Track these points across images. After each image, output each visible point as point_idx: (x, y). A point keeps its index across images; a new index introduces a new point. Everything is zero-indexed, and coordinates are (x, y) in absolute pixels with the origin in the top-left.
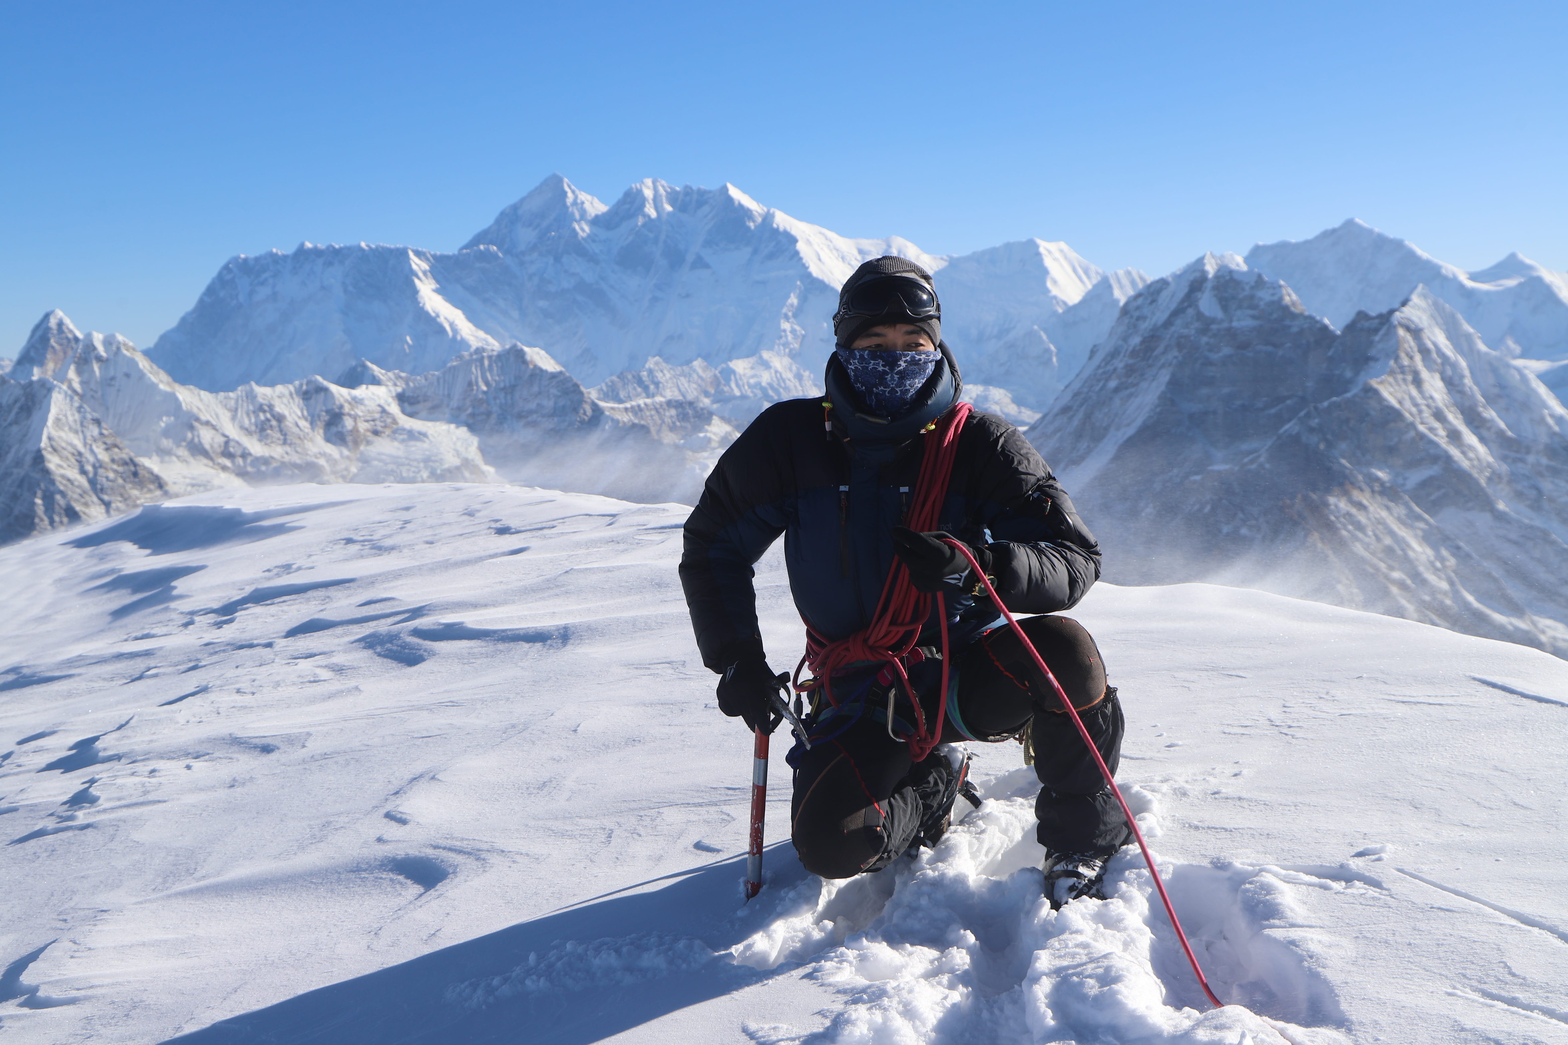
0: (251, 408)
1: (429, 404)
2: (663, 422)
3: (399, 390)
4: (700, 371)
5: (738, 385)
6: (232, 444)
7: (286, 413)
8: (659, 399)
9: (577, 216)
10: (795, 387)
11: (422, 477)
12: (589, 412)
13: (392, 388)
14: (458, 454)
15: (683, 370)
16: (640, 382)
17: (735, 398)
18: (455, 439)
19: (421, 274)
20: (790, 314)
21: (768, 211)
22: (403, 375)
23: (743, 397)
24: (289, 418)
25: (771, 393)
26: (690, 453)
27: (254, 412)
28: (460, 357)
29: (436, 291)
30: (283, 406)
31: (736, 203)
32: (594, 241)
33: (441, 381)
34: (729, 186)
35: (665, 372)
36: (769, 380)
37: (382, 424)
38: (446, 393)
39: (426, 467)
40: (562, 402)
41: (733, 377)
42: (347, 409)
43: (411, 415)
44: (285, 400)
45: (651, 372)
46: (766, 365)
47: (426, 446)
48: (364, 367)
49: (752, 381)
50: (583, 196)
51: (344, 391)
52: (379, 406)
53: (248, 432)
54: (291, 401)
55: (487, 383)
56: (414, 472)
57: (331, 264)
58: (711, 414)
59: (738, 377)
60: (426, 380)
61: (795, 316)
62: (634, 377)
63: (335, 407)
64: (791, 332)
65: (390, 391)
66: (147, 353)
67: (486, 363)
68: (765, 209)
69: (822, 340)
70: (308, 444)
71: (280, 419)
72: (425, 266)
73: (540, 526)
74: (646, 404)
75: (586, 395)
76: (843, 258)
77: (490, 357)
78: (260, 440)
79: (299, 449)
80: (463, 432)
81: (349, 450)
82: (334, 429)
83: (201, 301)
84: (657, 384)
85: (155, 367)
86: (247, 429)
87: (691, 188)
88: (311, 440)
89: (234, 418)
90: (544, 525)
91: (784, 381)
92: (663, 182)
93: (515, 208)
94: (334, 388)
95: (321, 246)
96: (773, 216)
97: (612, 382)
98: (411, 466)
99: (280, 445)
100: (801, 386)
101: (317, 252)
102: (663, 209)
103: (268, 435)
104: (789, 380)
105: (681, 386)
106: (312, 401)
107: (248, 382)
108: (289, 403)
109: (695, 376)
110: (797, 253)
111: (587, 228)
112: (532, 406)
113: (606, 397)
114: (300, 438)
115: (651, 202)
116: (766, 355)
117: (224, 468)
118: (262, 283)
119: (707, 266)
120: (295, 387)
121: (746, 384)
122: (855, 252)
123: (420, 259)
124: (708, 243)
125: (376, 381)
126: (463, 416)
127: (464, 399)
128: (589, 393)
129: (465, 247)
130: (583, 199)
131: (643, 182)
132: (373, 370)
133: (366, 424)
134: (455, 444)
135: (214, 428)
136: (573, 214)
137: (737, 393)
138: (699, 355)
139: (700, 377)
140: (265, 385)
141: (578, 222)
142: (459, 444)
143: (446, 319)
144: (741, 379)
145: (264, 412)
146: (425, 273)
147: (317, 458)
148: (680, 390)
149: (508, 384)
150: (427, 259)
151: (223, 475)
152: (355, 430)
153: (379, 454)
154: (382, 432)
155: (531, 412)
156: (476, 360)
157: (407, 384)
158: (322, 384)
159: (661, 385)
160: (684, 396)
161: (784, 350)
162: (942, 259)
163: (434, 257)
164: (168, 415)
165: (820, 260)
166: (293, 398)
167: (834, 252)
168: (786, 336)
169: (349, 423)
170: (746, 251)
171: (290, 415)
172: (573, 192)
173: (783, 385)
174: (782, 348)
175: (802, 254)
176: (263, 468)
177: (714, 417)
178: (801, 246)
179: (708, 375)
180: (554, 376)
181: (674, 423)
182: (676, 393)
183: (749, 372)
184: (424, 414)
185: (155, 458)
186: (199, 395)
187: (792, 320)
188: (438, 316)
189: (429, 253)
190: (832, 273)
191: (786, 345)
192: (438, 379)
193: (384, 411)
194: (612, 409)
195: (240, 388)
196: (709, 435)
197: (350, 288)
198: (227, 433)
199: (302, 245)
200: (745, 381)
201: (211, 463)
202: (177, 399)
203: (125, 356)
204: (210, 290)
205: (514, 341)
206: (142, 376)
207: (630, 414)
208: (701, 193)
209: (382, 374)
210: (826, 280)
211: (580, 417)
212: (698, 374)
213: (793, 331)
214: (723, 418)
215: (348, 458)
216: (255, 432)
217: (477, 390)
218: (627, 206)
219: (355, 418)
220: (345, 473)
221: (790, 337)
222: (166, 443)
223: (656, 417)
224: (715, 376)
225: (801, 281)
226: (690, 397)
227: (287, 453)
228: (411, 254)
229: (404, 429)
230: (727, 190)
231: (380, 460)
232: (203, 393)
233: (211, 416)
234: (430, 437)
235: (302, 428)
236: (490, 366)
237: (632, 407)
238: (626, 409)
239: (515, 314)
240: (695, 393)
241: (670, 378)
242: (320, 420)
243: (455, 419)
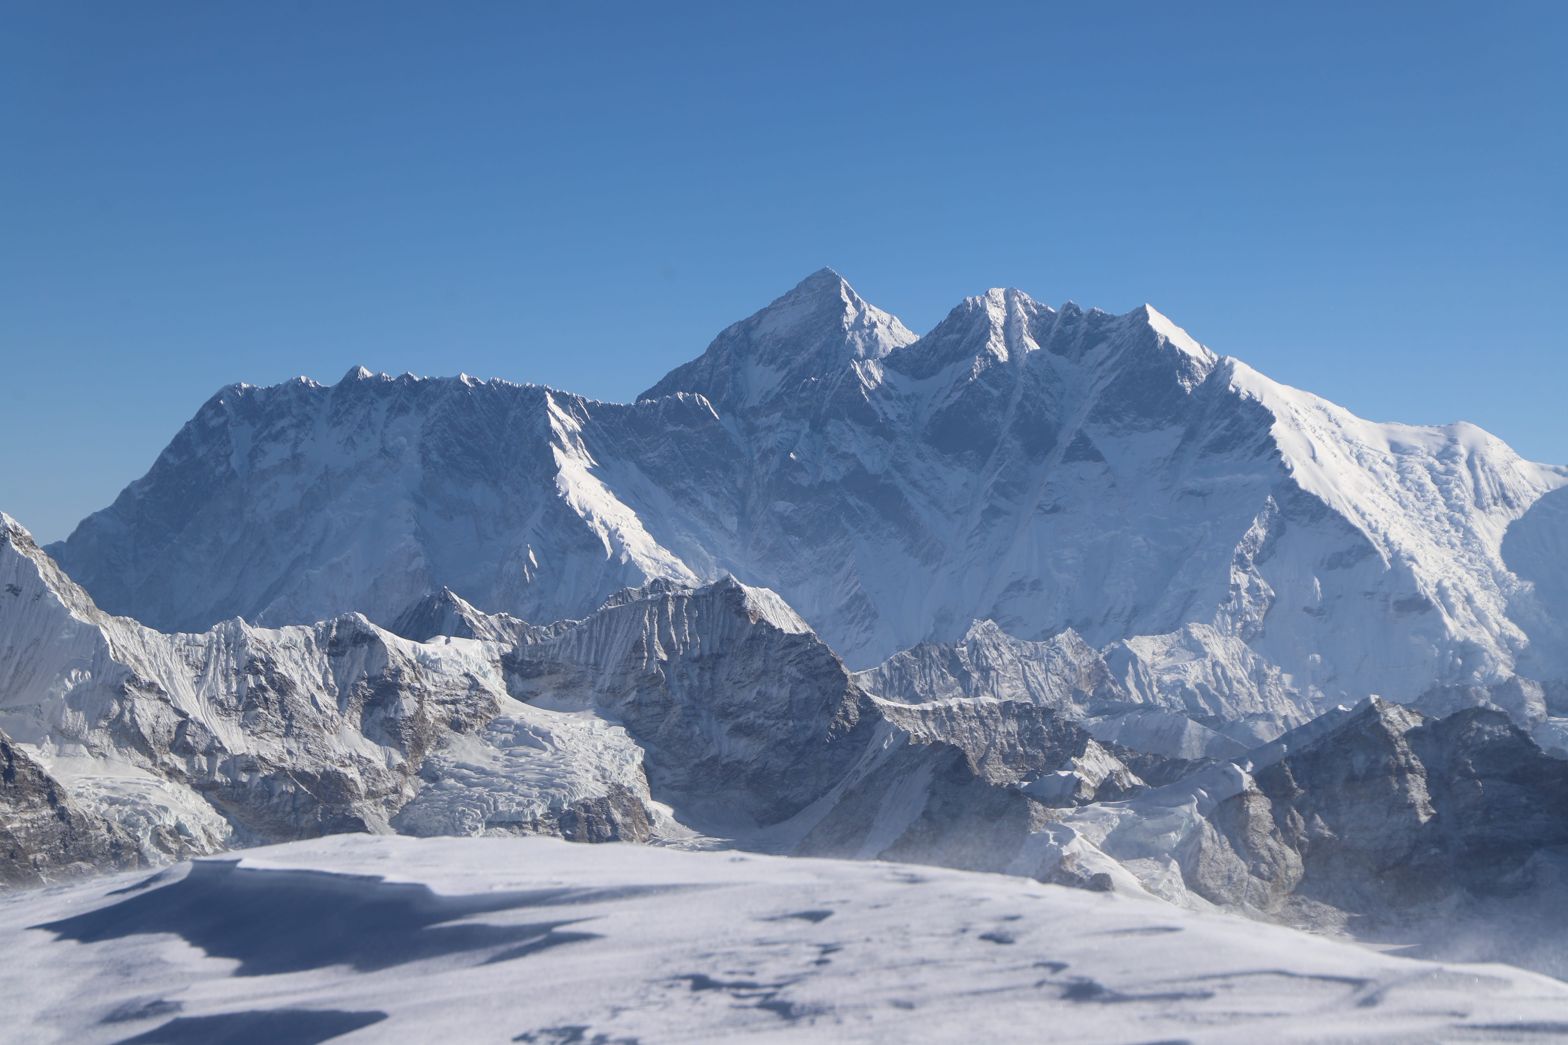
0: (233, 664)
1: (559, 679)
2: (993, 744)
3: (507, 649)
4: (1069, 652)
5: (1139, 685)
6: (191, 728)
7: (297, 678)
8: (987, 699)
9: (861, 350)
10: (1250, 694)
11: (533, 813)
12: (854, 715)
13: (493, 645)
14: (603, 774)
15: (1036, 648)
16: (954, 665)
17: (1133, 707)
18: (600, 748)
19: (564, 439)
20: (1249, 556)
21: (1221, 361)
22: (515, 621)
23: (1149, 707)
24: (300, 688)
25: (1202, 703)
26: (1040, 807)
27: (237, 672)
28: (624, 596)
29: (592, 471)
30: (291, 665)
31: (1162, 341)
32: (888, 397)
33: (585, 636)
34: (1149, 308)
35: (1003, 649)
36: (1200, 680)
37: (470, 711)
38: (592, 661)
39: (543, 796)
40: (804, 693)
41: (1130, 668)
42: (408, 675)
43: (524, 697)
44: (296, 655)
45: (975, 646)
46: (1197, 650)
47: (546, 756)
48: (448, 601)
49: (1167, 678)
50: (874, 313)
51: (406, 645)
52: (467, 675)
53: (222, 708)
54: (307, 656)
55: (669, 647)
56: (519, 804)
57: (403, 409)
58: (1084, 735)
59: (1140, 668)
60: (557, 633)
61: (1259, 561)
62: (942, 654)
63: (385, 672)
64: (1248, 590)
65: (489, 649)
66: (53, 552)
67: (671, 608)
68: (1216, 358)
69: (1307, 610)
70: (331, 739)
71: (284, 687)
72: (573, 424)
73: (1168, 989)
74: (961, 707)
75: (851, 682)
76: (1359, 458)
77: (679, 599)
78: (243, 726)
79: (312, 747)
80: (617, 735)
81: (405, 755)
82: (380, 714)
83: (161, 462)
84: (985, 671)
85: (66, 578)
86: (221, 704)
87: (1077, 310)
88: (336, 731)
89: (199, 681)
90: (1179, 987)
91: (1229, 683)
92: (1026, 296)
93: (747, 326)
94: (387, 637)
95: (389, 375)
96: (1230, 370)
97: (901, 660)
98: (515, 792)
99: (278, 736)
100: (1263, 696)
101: (378, 385)
102: (1024, 346)
103: (258, 716)
104: (1240, 682)
105: (1031, 679)
106: (346, 659)
107: (232, 617)
108: (303, 659)
109: (1059, 661)
110: (1272, 442)
111: (878, 374)
112: (750, 695)
113: (887, 688)
114: (316, 726)
115: (1000, 331)
116: (1197, 631)
117: (173, 774)
118: (275, 438)
119: (1096, 456)
120: (316, 631)
121: (1155, 683)
122: (1385, 448)
123: (565, 411)
124: (1100, 414)
125: (465, 631)
126: (620, 706)
127: (624, 674)
128: (857, 678)
129: (649, 394)
130: (874, 319)
131: (987, 294)
132: (462, 610)
133: (440, 708)
134: (599, 756)
135: (162, 697)
136: (852, 345)
137: (1137, 698)
138: (1069, 623)
139: (1069, 664)
140: (263, 624)
141: (862, 360)
142: (607, 757)
143: (603, 523)
144: (1146, 673)
145: (257, 673)
146: (571, 436)
147: (344, 765)
148: (1028, 687)
149: (707, 652)
150: (579, 412)
151: (169, 786)
152: (419, 716)
153: (459, 766)
154: (467, 725)
155: (746, 707)
156: (652, 602)
157: (522, 639)
158: (367, 627)
159: (993, 673)
160: (1035, 698)
161: (1233, 625)
162: (1557, 471)
163: (591, 407)
164: (81, 665)
165: (1314, 458)
166: (311, 652)
167: (1344, 445)
168: (1239, 597)
169: (408, 704)
170: (1173, 434)
171: (303, 683)
172: (857, 304)
173: (1226, 690)
174: (1229, 619)
175: (1279, 446)
176: (244, 778)
177: (1090, 742)
178: (1278, 430)
179: (1084, 661)
180: (794, 641)
181: (1012, 747)
182: (1021, 690)
183: (1163, 662)
184: (548, 696)
185: (49, 746)
186: (141, 636)
187: (1252, 567)
188: (589, 516)
189: (584, 400)
190: (1336, 486)
191: (1237, 614)
192: (580, 633)
193: (475, 685)
194: (897, 710)
195: (216, 627)
196: (1077, 774)
197: (434, 456)
198: (184, 708)
199: (355, 371)
200: (1154, 677)
201: (149, 763)
202: (100, 639)
203: (15, 553)
204: (180, 444)
205: (725, 573)
206: (41, 592)
207: (931, 724)
208: (1096, 320)
209: (477, 616)
210: (1324, 497)
211: (837, 723)
212: (1064, 658)
213: (1253, 589)
214: (1106, 745)
215: (401, 769)
216: (236, 710)
217: (650, 659)
218: (954, 337)
219: (421, 695)
220: (393, 797)
221: (1246, 599)
222: (72, 719)
223: (980, 734)
224: (1097, 662)
225: (1276, 498)
226: (1047, 700)
227: (290, 753)
228: (550, 400)
229: (509, 723)
230: (1147, 317)
231: (461, 778)
232: (147, 630)
233: (159, 676)
234: (556, 741)
235: (323, 709)
236: (677, 613)
237: (935, 710)
238: (924, 713)
239: (732, 523)
240: (1057, 693)
241: (1011, 662)
242: (356, 695)
243: (605, 712)
